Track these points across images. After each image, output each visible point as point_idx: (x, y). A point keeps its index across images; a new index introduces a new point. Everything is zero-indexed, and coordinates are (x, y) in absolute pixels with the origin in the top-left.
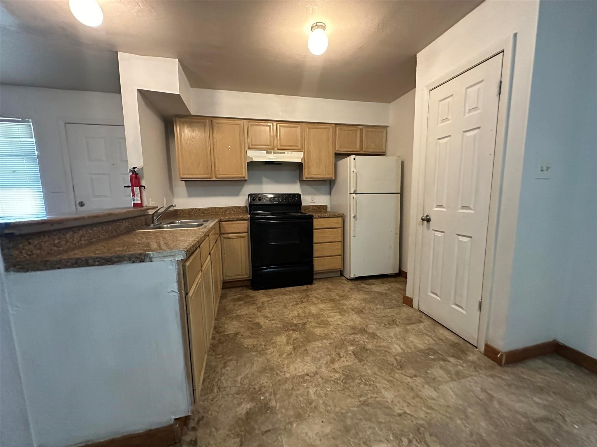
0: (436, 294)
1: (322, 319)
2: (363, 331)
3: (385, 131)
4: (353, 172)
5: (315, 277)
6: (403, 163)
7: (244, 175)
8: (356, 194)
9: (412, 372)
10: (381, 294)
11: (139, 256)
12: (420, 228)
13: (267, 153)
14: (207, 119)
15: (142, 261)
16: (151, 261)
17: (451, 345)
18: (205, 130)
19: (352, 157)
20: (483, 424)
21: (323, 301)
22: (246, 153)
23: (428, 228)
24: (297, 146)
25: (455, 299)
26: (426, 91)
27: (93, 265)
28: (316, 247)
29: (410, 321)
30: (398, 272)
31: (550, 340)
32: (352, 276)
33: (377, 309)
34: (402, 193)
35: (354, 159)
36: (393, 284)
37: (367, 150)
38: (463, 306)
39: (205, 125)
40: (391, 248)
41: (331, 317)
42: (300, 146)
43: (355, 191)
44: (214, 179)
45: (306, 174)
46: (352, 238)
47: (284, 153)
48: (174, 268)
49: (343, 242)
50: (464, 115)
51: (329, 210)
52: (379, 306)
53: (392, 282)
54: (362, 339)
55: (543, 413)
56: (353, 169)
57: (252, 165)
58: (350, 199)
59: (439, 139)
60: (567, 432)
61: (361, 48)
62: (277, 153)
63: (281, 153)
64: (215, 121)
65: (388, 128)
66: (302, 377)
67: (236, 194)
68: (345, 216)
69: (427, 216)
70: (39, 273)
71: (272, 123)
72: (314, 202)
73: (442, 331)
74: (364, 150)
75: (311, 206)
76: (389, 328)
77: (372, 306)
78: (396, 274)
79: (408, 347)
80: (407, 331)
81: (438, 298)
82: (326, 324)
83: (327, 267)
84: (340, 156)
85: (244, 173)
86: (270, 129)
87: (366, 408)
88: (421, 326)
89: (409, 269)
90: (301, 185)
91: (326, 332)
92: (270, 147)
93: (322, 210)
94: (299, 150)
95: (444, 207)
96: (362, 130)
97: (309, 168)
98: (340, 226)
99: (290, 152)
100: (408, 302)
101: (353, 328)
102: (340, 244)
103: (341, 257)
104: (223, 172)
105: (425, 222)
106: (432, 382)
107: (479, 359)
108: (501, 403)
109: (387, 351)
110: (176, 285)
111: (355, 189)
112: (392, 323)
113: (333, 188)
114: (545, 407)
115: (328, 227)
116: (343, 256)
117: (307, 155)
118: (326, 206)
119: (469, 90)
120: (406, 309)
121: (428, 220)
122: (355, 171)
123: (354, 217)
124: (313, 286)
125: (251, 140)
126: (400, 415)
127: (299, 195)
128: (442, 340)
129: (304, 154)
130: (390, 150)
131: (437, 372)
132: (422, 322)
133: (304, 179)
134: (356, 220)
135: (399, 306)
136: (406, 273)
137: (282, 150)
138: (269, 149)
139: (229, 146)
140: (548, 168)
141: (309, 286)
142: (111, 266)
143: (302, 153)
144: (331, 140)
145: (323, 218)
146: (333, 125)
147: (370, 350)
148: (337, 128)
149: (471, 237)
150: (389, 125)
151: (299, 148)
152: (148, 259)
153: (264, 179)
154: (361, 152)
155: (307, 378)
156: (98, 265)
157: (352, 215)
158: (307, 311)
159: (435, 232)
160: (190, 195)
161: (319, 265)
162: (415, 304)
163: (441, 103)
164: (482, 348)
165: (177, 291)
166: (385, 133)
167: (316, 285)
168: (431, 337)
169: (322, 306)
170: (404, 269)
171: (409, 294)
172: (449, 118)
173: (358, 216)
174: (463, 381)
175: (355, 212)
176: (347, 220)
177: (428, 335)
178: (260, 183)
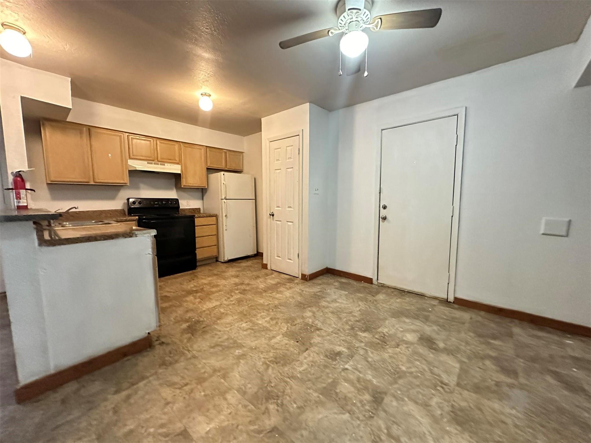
0: (279, 257)
1: (213, 284)
2: (242, 284)
3: (242, 155)
4: (224, 184)
5: (198, 264)
6: (255, 179)
7: (126, 181)
8: (226, 199)
9: (270, 292)
10: (248, 266)
11: (129, 234)
12: (269, 220)
13: (148, 163)
14: (84, 127)
15: (131, 237)
16: (137, 237)
17: (287, 279)
18: (81, 137)
19: (222, 173)
20: (299, 298)
21: (209, 276)
22: (127, 162)
23: (273, 219)
24: (175, 160)
25: (288, 256)
26: (268, 142)
27: (100, 240)
28: (197, 240)
29: (267, 275)
30: (256, 253)
31: (325, 267)
32: (226, 259)
33: (247, 273)
34: (256, 199)
35: (224, 175)
36: (253, 261)
37: (230, 168)
38: (291, 259)
39: (81, 133)
40: (251, 237)
41: (219, 282)
42: (177, 159)
43: (225, 197)
44: (92, 183)
45: (184, 183)
46: (225, 231)
47: (164, 165)
48: (150, 240)
49: (217, 235)
50: (286, 160)
51: (202, 211)
52: (248, 272)
53: (252, 260)
54: (243, 287)
55: (320, 290)
56: (223, 182)
57: (134, 173)
58: (222, 202)
59: (276, 170)
60: (326, 293)
61: (230, 109)
62: (158, 164)
63: (161, 164)
64: (93, 130)
65: (244, 154)
66: (214, 307)
67: (113, 198)
68: (218, 216)
69: (272, 213)
70: (62, 246)
71: (153, 139)
72: (189, 205)
73: (283, 275)
74: (228, 168)
75: (187, 209)
76: (256, 280)
77: (244, 273)
78: (255, 254)
79: (267, 284)
80: (266, 279)
81: (281, 259)
82: (217, 286)
83: (206, 255)
84: (211, 170)
85: (126, 179)
86: (151, 143)
87: (252, 307)
88: (273, 276)
89: (264, 249)
90: (177, 191)
91: (219, 289)
92: (151, 159)
93: (196, 212)
94: (178, 164)
95: (280, 207)
96: (226, 153)
97: (186, 178)
98: (215, 223)
99: (169, 165)
100: (265, 266)
101: (235, 284)
102: (215, 237)
103: (216, 246)
104: (102, 178)
105: (271, 216)
106: (281, 292)
107: (299, 281)
108: (306, 291)
109: (257, 288)
110: (150, 250)
111: (225, 196)
112: (258, 277)
113: (205, 194)
114: (320, 288)
115: (206, 224)
116: (218, 245)
117: (184, 168)
118: (199, 209)
119: (288, 148)
120: (265, 271)
121: (273, 215)
122: (225, 183)
123: (226, 216)
124: (197, 270)
125: (132, 151)
126: (267, 305)
127: (177, 201)
128: (283, 279)
129: (182, 167)
130: (245, 169)
131: (282, 289)
132: (273, 274)
133: (182, 187)
134: (227, 218)
135: (260, 270)
136: (262, 254)
137: (163, 162)
138: (150, 160)
139: (110, 155)
140: (318, 189)
141: (194, 271)
142: (112, 240)
143: (180, 166)
144: (203, 158)
145: (202, 217)
146: (204, 147)
147: (248, 290)
148: (208, 149)
149: (292, 222)
150: (243, 152)
151: (178, 161)
152: (134, 235)
153: (142, 185)
154: (226, 169)
155: (216, 307)
156: (103, 240)
157: (224, 215)
158: (200, 283)
159: (277, 222)
160: (55, 198)
161: (200, 254)
162: (269, 267)
163: (276, 150)
164: (300, 277)
165: (151, 253)
166: (242, 157)
167: (199, 269)
168: (278, 279)
169: (210, 279)
170: (260, 251)
171: (265, 262)
172: (280, 159)
173: (228, 215)
174: (292, 289)
175: (226, 212)
176: (220, 219)
177: (276, 278)
178: (138, 188)
